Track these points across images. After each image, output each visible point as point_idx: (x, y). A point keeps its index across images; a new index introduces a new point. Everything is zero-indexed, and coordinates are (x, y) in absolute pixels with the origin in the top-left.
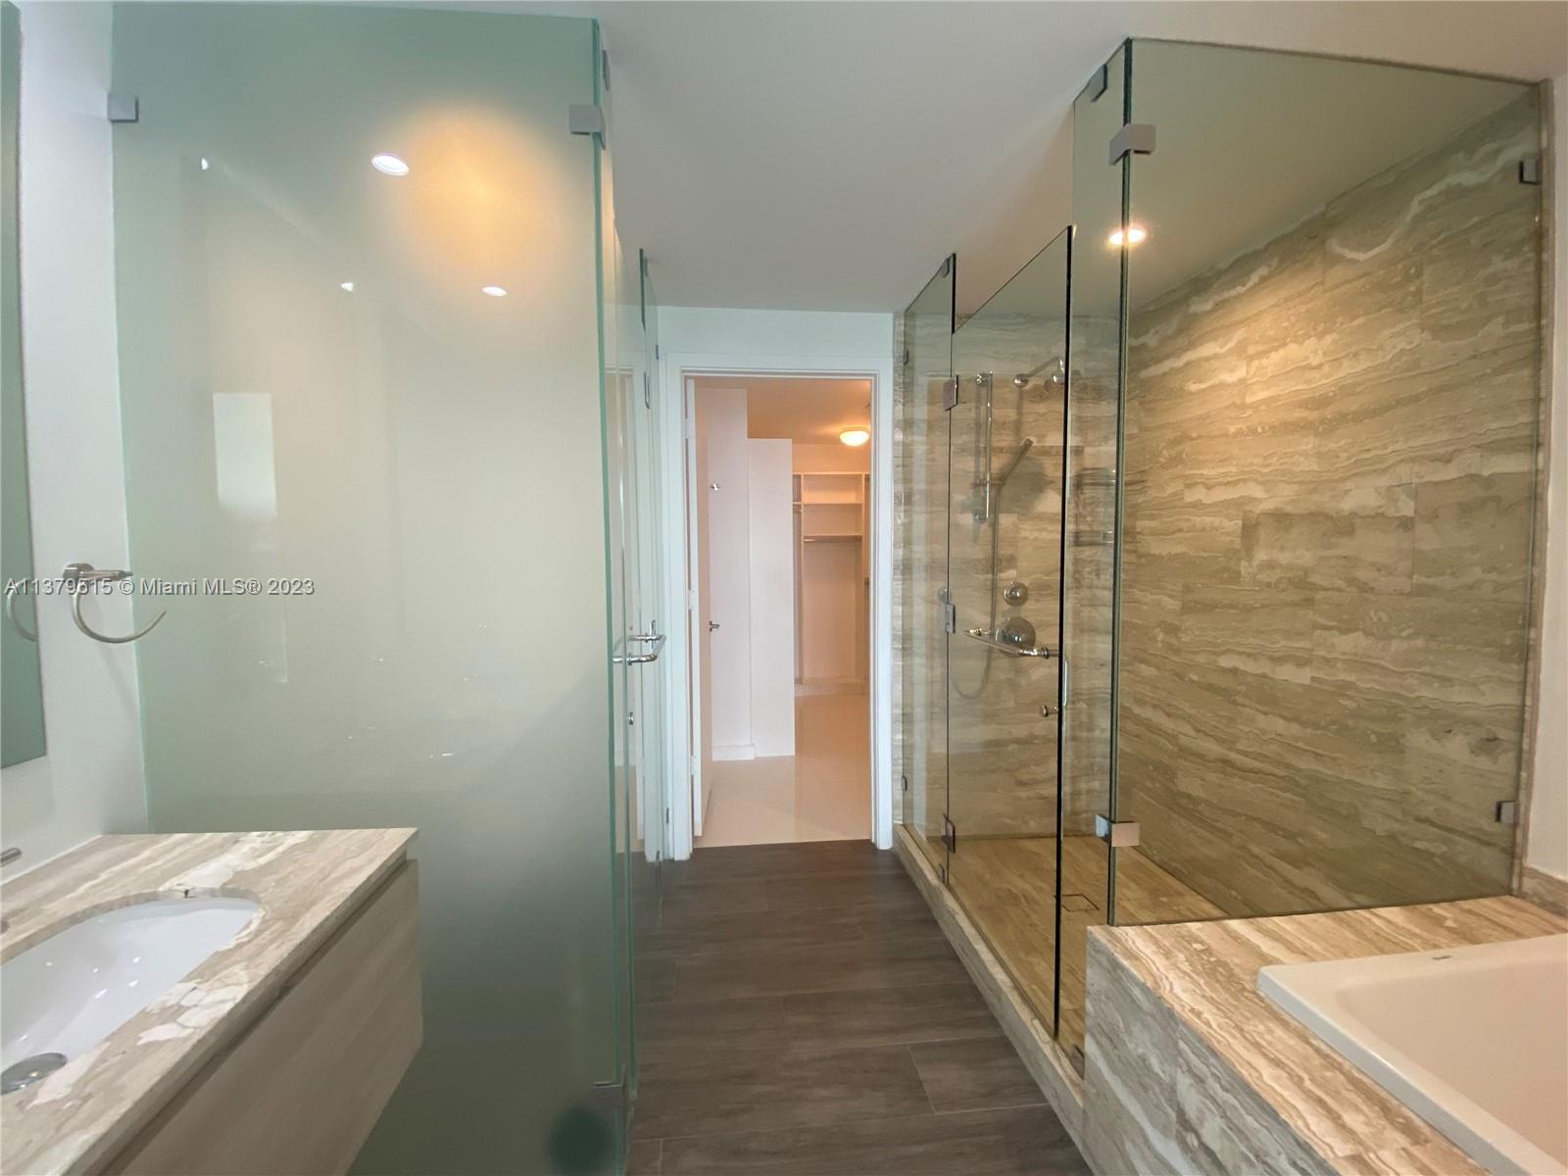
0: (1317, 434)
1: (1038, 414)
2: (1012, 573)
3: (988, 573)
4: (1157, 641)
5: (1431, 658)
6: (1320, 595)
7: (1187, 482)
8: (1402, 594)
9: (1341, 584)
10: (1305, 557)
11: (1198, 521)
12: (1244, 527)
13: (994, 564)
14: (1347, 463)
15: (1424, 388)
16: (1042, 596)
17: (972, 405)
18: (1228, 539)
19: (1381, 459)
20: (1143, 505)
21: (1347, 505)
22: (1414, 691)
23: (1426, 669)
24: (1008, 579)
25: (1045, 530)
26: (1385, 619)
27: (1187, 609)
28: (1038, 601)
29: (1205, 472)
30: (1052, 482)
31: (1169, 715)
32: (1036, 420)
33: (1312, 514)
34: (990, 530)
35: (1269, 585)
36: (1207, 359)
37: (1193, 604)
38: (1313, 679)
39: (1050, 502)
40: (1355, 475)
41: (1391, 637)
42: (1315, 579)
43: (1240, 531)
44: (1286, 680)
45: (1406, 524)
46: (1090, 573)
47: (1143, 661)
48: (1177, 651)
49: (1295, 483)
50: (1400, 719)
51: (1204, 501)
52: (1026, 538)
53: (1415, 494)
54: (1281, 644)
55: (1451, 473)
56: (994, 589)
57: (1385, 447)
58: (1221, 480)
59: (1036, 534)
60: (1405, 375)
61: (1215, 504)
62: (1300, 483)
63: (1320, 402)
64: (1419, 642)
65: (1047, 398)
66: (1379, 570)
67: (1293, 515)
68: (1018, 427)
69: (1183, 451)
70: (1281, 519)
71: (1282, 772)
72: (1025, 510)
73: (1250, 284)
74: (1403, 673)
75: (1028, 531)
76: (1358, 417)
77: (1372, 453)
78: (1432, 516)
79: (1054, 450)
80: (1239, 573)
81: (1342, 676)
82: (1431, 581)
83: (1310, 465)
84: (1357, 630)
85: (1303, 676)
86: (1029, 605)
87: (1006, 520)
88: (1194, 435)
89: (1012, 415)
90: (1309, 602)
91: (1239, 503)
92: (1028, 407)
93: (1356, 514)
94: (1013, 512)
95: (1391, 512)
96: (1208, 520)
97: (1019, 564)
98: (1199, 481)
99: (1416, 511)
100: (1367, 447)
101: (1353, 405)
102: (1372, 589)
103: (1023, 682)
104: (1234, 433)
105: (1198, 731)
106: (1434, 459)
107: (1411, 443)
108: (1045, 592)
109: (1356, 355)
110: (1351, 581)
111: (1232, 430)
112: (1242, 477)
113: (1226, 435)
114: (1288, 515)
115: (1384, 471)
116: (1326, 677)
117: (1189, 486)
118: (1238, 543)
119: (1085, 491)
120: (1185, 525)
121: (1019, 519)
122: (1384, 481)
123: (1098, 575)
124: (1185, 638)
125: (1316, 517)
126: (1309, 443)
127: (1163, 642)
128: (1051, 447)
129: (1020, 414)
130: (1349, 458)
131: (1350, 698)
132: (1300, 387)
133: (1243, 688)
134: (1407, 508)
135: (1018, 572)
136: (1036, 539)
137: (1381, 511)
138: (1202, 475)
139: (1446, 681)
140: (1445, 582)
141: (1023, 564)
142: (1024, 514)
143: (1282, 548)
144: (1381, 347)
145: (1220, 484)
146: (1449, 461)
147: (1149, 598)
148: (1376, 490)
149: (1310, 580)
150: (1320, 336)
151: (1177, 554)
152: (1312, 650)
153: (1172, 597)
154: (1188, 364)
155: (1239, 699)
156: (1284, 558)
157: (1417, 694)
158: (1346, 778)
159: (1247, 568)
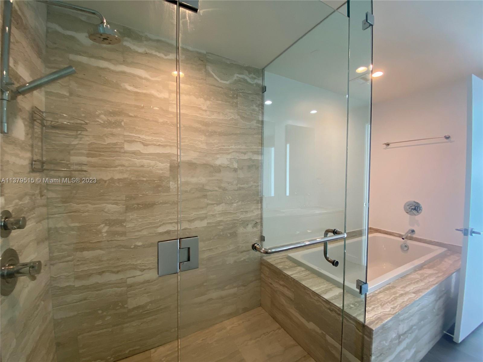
0: (205, 135)
4: (101, 233)
5: (243, 207)
6: (209, 193)
7: (126, 139)
8: (235, 190)
9: (217, 189)
10: (203, 180)
11: (137, 161)
12: (171, 167)
14: (217, 149)
15: (239, 132)
18: (161, 172)
19: (228, 150)
20: (77, 146)
21: (218, 162)
22: (239, 217)
23: (242, 210)
26: (231, 198)
27: (128, 209)
29: (142, 137)
33: (204, 164)
35: (186, 192)
36: (140, 78)
37: (136, 206)
38: (208, 223)
40: (221, 153)
41: (233, 203)
42: (207, 188)
43: (169, 168)
44: (197, 227)
45: (235, 170)
48: (124, 234)
49: (198, 152)
50: (236, 226)
51: (142, 151)
53: (238, 161)
54: (194, 214)
55: (246, 157)
57: (229, 146)
58: (155, 143)
60: (234, 126)
61: (148, 154)
62: (200, 152)
63: (206, 124)
64: (240, 203)
66: (228, 184)
67: (196, 164)
69: (123, 121)
70: (192, 165)
74: (236, 213)
76: (221, 134)
77: (226, 147)
78: (242, 169)
80: (169, 187)
81: (219, 219)
82: (242, 186)
84: (223, 203)
85: (204, 223)
88: (131, 114)
90: (205, 196)
91: (168, 156)
93: (221, 166)
95: (231, 166)
96: (145, 162)
98: (137, 140)
99: (238, 167)
100: (224, 145)
102: (227, 189)
106: (242, 153)
107: (236, 147)
109: (219, 113)
110: (220, 188)
111: (161, 120)
112: (169, 144)
113: (157, 122)
114: (195, 164)
115: (229, 153)
116: (213, 221)
117: (131, 142)
118: (167, 174)
120: (126, 163)
122: (229, 157)
124: (129, 225)
125: (206, 166)
126: (202, 138)
127: (107, 232)
130: (218, 147)
132: (197, 115)
134: (236, 165)
137: (228, 166)
138: (139, 137)
139: (246, 212)
140: (245, 186)
143: (192, 177)
144: (226, 114)
145: (155, 145)
146: (245, 154)
147: (90, 207)
148: (227, 159)
149: (205, 188)
150: (206, 99)
151: (119, 179)
152: (207, 213)
153: (117, 204)
154: (123, 73)
156: (194, 180)
157: (240, 218)
158: (221, 252)
159: (172, 185)
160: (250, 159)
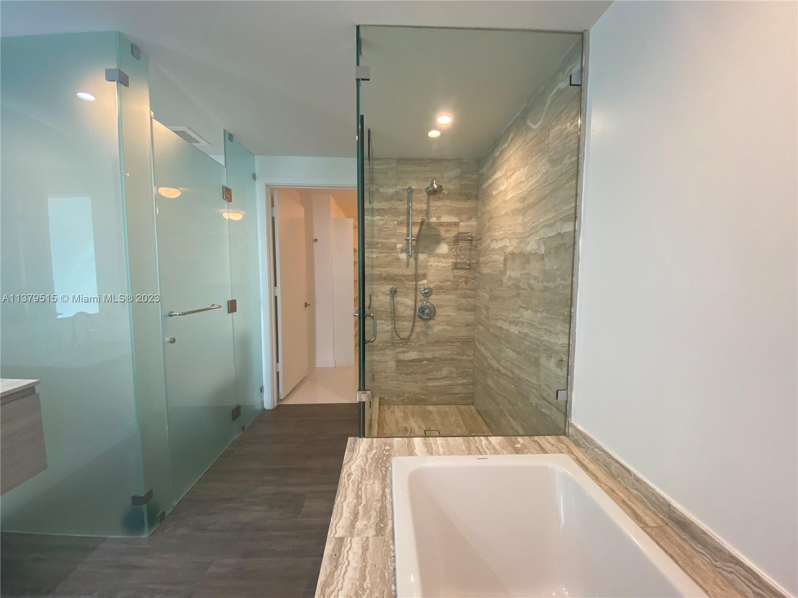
0: (523, 216)
1: (437, 206)
2: (425, 281)
3: (414, 282)
5: (547, 321)
6: (521, 292)
7: (491, 239)
8: (540, 291)
9: (526, 286)
10: (518, 274)
11: (494, 257)
12: (504, 260)
13: (417, 277)
14: (529, 228)
15: (548, 192)
16: (439, 292)
17: (405, 202)
18: (501, 266)
19: (538, 226)
20: (482, 250)
21: (529, 249)
22: (543, 337)
23: (545, 327)
24: (423, 284)
25: (441, 261)
26: (536, 303)
27: (490, 299)
28: (437, 295)
29: (496, 234)
30: (444, 239)
31: (486, 348)
32: (437, 209)
34: (414, 261)
35: (509, 287)
36: (498, 179)
37: (492, 297)
39: (444, 248)
40: (531, 234)
41: (538, 312)
43: (503, 262)
44: (512, 332)
45: (542, 257)
46: (462, 282)
47: (481, 324)
48: (488, 319)
49: (516, 238)
50: (539, 350)
51: (496, 248)
52: (431, 265)
53: (545, 243)
54: (512, 315)
55: (554, 232)
56: (416, 289)
57: (538, 220)
58: (499, 237)
59: (437, 264)
60: (544, 185)
61: (498, 249)
62: (518, 238)
63: (523, 199)
64: (544, 314)
65: (442, 199)
66: (535, 280)
67: (516, 254)
68: (427, 213)
69: (491, 224)
70: (513, 254)
71: (511, 375)
72: (431, 252)
73: (509, 142)
74: (540, 329)
75: (433, 262)
76: (533, 206)
77: (536, 223)
78: (549, 254)
79: (445, 223)
80: (503, 282)
81: (526, 330)
82: (547, 285)
83: (520, 230)
84: (530, 308)
85: (517, 330)
86: (432, 297)
87: (422, 257)
88: (494, 216)
89: (425, 207)
90: (518, 296)
91: (503, 248)
92: (432, 203)
93: (530, 253)
94: (426, 253)
95: (539, 252)
96: (496, 257)
97: (428, 278)
98: (494, 238)
99: (545, 251)
100: (534, 221)
101: (531, 200)
102: (533, 289)
103: (430, 333)
104: (504, 215)
105: (492, 356)
106: (550, 226)
107: (545, 218)
108: (441, 291)
109: (532, 176)
110: (529, 285)
111: (503, 213)
112: (504, 236)
113: (501, 216)
115: (538, 232)
116: (522, 331)
117: (492, 241)
118: (503, 268)
119: (460, 244)
120: (491, 259)
121: (429, 257)
122: (538, 237)
123: (466, 283)
124: (490, 313)
125: (521, 254)
126: (520, 219)
127: (485, 314)
128: (444, 222)
129: (428, 207)
130: (530, 226)
131: (527, 341)
132: (519, 192)
133: (503, 336)
134: (543, 250)
135: (428, 281)
136: (436, 266)
137: (536, 251)
140: (551, 285)
141: (430, 278)
142: (431, 254)
143: (513, 270)
144: (538, 172)
145: (499, 239)
146: (553, 227)
148: (535, 241)
149: (519, 285)
151: (489, 273)
152: (519, 318)
153: (487, 293)
154: (494, 181)
155: (502, 341)
156: (513, 274)
157: (544, 339)
158: (526, 378)
159: (505, 279)
160: (559, 234)
